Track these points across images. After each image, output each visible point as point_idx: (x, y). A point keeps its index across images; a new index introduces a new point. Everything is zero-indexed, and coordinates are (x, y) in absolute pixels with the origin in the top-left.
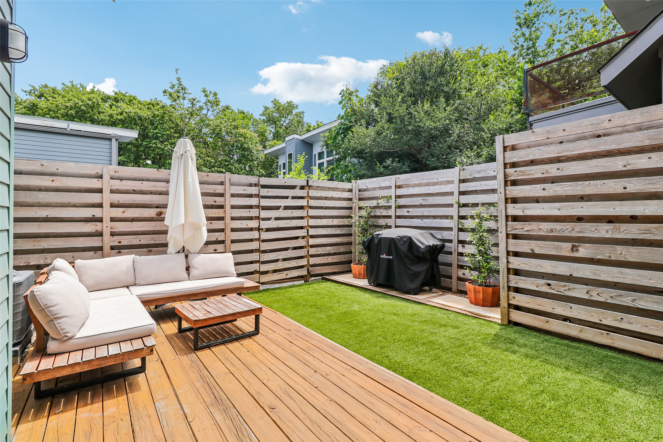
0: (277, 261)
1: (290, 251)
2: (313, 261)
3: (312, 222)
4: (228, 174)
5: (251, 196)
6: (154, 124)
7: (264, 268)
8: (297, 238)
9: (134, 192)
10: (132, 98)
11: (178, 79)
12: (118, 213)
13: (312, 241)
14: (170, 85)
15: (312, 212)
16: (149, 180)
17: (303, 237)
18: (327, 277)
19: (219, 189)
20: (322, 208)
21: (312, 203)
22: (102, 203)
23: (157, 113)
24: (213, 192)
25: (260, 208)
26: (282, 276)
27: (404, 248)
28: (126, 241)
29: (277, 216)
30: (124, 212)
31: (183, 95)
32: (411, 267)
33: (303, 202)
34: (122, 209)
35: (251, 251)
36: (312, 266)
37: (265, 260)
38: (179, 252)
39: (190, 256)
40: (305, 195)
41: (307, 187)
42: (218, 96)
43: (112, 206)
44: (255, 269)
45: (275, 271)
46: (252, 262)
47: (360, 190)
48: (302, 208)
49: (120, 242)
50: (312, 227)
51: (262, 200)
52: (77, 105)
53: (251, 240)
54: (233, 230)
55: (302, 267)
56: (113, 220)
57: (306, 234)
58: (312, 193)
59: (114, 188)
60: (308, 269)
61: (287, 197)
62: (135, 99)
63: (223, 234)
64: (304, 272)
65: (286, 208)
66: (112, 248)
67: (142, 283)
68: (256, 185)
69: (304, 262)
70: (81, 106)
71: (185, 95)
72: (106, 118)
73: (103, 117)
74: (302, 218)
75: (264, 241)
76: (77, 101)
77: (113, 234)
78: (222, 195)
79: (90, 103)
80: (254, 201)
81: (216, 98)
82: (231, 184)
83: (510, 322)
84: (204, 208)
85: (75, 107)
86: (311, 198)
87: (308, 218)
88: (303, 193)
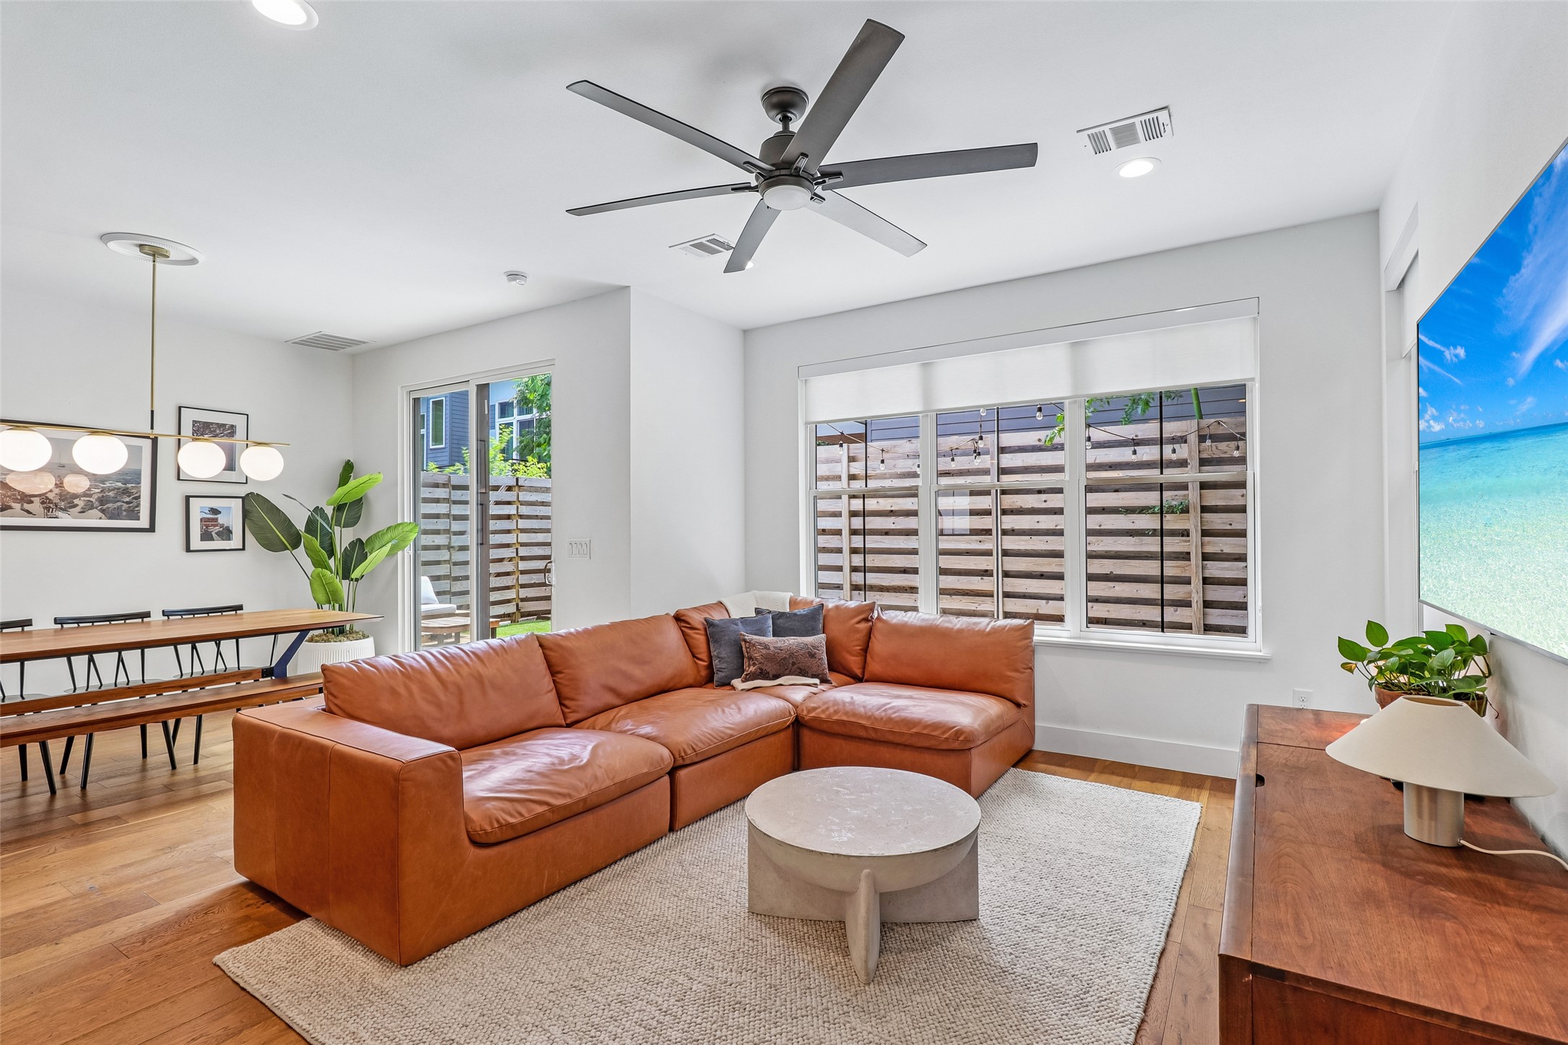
2: (524, 593)
3: (524, 538)
5: (441, 501)
8: (501, 560)
13: (523, 565)
15: (523, 524)
17: (511, 559)
20: (537, 517)
21: (524, 510)
25: (451, 518)
33: (511, 510)
36: (523, 600)
40: (514, 499)
41: (517, 488)
48: (508, 517)
50: (523, 545)
51: (454, 507)
53: (439, 563)
55: (509, 601)
57: (515, 555)
58: (524, 496)
60: (517, 605)
64: (511, 609)
68: (445, 485)
69: (511, 595)
74: (509, 532)
75: (455, 564)
80: (444, 509)
86: (523, 503)
87: (517, 532)
88: (510, 496)
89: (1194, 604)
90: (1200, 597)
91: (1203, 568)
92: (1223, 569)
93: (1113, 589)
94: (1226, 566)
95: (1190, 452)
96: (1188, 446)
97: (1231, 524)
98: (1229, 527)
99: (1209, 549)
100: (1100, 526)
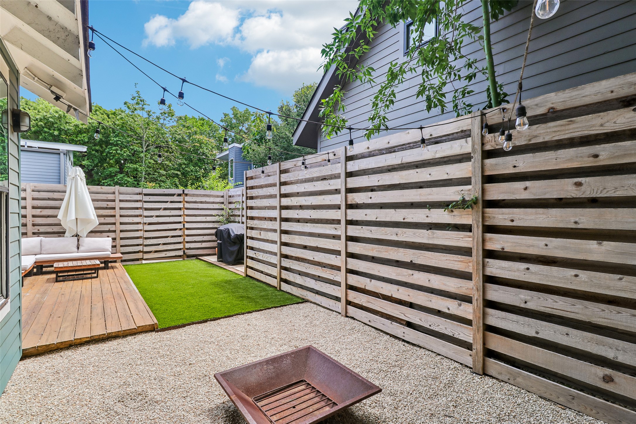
0: (159, 244)
1: (169, 238)
2: (188, 246)
3: (188, 219)
4: (117, 187)
5: (137, 201)
6: (115, 132)
7: (146, 249)
8: (176, 229)
9: (49, 199)
10: (97, 108)
11: (138, 92)
12: (37, 212)
13: (187, 232)
14: (131, 97)
15: (187, 212)
16: (59, 192)
17: (181, 229)
18: (200, 258)
19: (111, 197)
20: (198, 209)
21: (187, 205)
22: (26, 206)
23: (117, 122)
24: (106, 198)
25: (144, 209)
26: (163, 255)
27: (226, 236)
28: (42, 229)
29: (158, 214)
30: (41, 212)
31: (143, 106)
32: (230, 248)
33: (181, 205)
34: (39, 210)
35: (138, 238)
36: (187, 249)
37: (147, 244)
38: (73, 236)
39: (81, 239)
40: (182, 200)
41: (184, 195)
42: (172, 108)
43: (34, 208)
44: (139, 250)
45: (156, 252)
46: (138, 245)
47: (230, 197)
48: (180, 209)
49: (39, 230)
50: (187, 222)
51: (144, 204)
52: (46, 117)
53: (138, 230)
54: (121, 224)
55: (180, 249)
56: (34, 216)
57: (182, 227)
58: (187, 199)
59: (34, 197)
60: (184, 251)
61: (167, 202)
62: (100, 109)
63: (114, 226)
64: (181, 253)
65: (165, 209)
66: (34, 233)
67: (44, 253)
68: (140, 194)
69: (181, 246)
70: (49, 117)
71: (144, 106)
72: (71, 128)
73: (68, 127)
74: (180, 216)
75: (146, 231)
76: (45, 114)
77: (34, 225)
78: (114, 201)
79: (57, 115)
80: (139, 205)
81: (170, 109)
82: (120, 193)
83: (247, 275)
84: (95, 209)
85: (44, 118)
86: (187, 202)
87: (184, 216)
88: (180, 199)
89: (474, 301)
90: (479, 296)
91: (484, 266)
92: (503, 268)
93: (412, 277)
94: (506, 266)
95: (473, 146)
96: (472, 139)
97: (512, 221)
98: (511, 224)
99: (490, 246)
100: (404, 219)
